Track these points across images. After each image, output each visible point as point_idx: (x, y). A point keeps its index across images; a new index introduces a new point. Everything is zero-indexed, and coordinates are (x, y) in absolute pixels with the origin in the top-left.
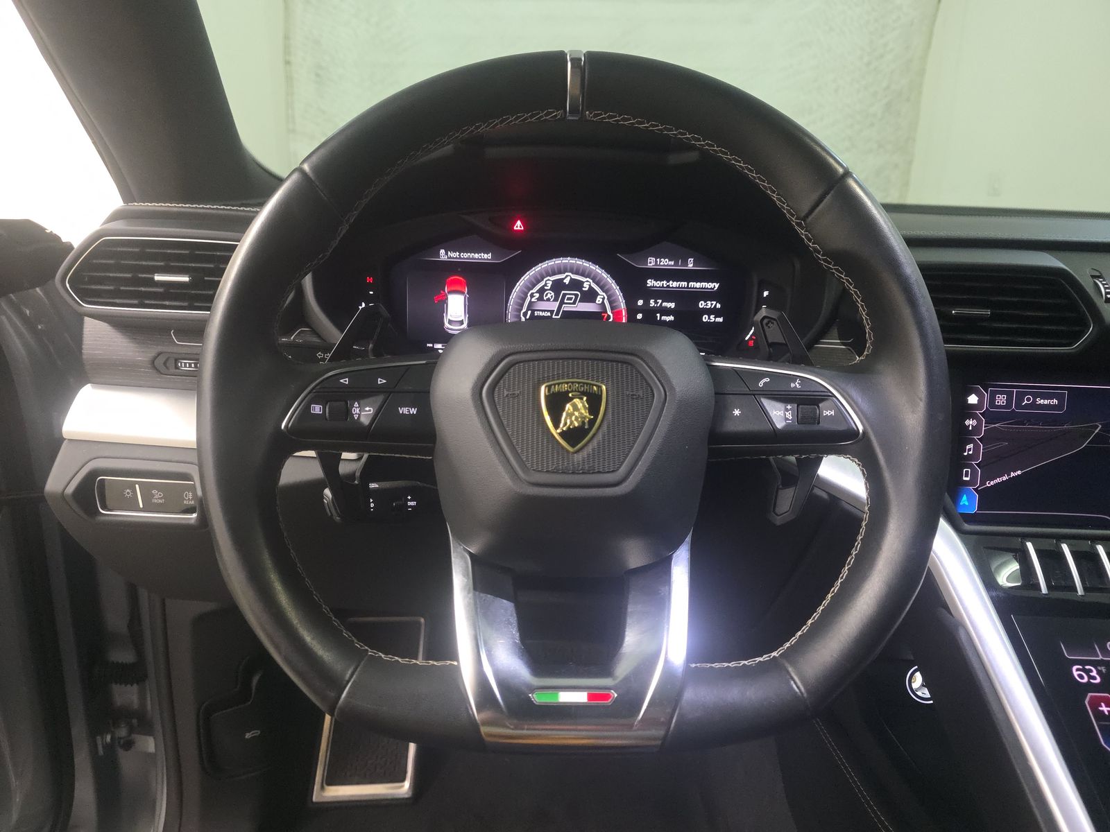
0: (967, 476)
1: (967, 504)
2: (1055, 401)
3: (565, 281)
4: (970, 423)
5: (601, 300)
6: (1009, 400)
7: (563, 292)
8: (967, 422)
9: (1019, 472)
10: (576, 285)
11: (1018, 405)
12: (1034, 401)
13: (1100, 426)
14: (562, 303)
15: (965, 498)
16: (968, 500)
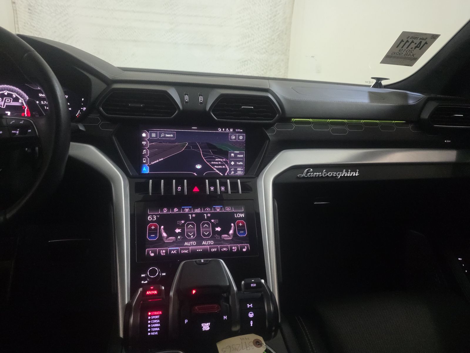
0: (144, 161)
1: (145, 170)
2: (172, 135)
3: (5, 94)
4: (144, 143)
5: (21, 101)
6: (156, 135)
7: (5, 98)
8: (143, 143)
9: (162, 159)
10: (10, 95)
11: (160, 137)
12: (165, 135)
13: (188, 143)
14: (5, 102)
15: (144, 168)
16: (146, 169)
